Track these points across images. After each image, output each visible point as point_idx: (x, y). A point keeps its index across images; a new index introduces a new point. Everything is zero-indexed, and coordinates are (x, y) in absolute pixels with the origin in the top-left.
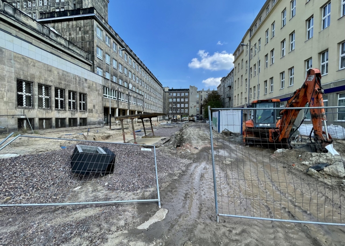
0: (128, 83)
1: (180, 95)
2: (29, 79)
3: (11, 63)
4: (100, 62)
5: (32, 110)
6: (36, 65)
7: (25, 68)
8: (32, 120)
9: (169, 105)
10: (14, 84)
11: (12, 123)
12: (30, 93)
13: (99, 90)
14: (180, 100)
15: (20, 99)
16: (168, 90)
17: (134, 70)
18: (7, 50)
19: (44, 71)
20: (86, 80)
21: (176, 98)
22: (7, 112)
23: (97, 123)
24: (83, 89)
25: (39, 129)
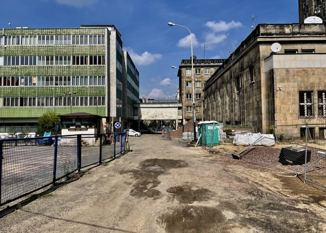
2: (309, 89)
3: (295, 78)
5: (313, 119)
6: (316, 72)
7: (306, 79)
10: (297, 97)
11: (296, 132)
12: (311, 102)
15: (302, 108)
18: (291, 69)
19: (324, 76)
22: (292, 122)
25: (320, 139)
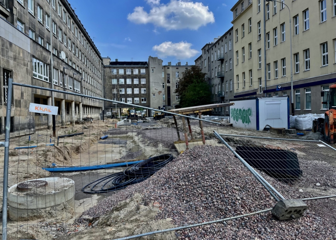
0: (59, 50)
1: (132, 72)
4: (21, 10)
9: (111, 91)
13: (27, 64)
14: (133, 81)
16: (108, 64)
17: (64, 26)
20: (11, 44)
21: (125, 77)
23: (26, 126)
24: (8, 62)
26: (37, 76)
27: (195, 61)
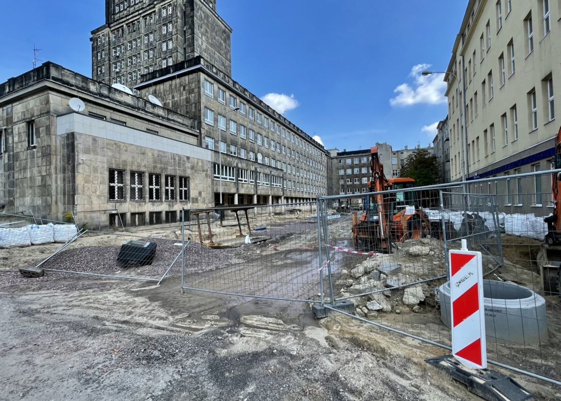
0: (256, 152)
1: (360, 161)
2: (121, 167)
3: (104, 151)
4: (210, 129)
5: (124, 203)
6: (129, 149)
7: (117, 155)
8: (123, 215)
9: (338, 182)
10: (106, 175)
11: (104, 219)
12: (122, 183)
13: (207, 170)
14: (360, 170)
15: (112, 190)
16: (336, 155)
17: (265, 131)
18: (100, 139)
19: (137, 155)
20: (188, 158)
21: (352, 167)
22: (100, 207)
23: (204, 217)
24: (185, 171)
25: (131, 226)
26: (228, 179)
27: (433, 142)
